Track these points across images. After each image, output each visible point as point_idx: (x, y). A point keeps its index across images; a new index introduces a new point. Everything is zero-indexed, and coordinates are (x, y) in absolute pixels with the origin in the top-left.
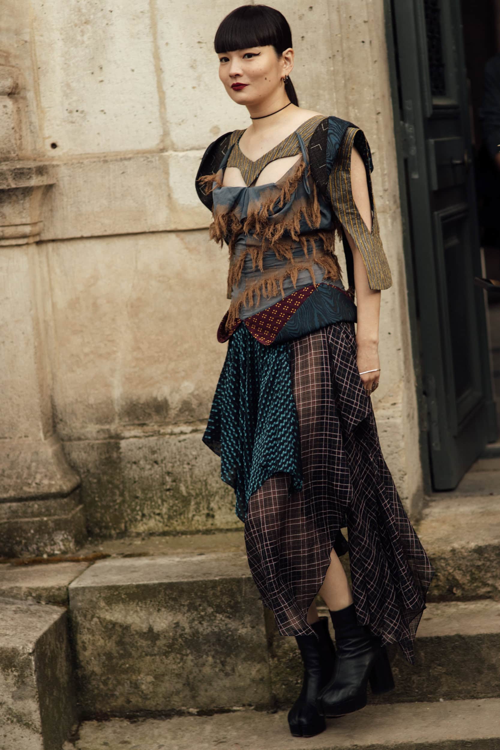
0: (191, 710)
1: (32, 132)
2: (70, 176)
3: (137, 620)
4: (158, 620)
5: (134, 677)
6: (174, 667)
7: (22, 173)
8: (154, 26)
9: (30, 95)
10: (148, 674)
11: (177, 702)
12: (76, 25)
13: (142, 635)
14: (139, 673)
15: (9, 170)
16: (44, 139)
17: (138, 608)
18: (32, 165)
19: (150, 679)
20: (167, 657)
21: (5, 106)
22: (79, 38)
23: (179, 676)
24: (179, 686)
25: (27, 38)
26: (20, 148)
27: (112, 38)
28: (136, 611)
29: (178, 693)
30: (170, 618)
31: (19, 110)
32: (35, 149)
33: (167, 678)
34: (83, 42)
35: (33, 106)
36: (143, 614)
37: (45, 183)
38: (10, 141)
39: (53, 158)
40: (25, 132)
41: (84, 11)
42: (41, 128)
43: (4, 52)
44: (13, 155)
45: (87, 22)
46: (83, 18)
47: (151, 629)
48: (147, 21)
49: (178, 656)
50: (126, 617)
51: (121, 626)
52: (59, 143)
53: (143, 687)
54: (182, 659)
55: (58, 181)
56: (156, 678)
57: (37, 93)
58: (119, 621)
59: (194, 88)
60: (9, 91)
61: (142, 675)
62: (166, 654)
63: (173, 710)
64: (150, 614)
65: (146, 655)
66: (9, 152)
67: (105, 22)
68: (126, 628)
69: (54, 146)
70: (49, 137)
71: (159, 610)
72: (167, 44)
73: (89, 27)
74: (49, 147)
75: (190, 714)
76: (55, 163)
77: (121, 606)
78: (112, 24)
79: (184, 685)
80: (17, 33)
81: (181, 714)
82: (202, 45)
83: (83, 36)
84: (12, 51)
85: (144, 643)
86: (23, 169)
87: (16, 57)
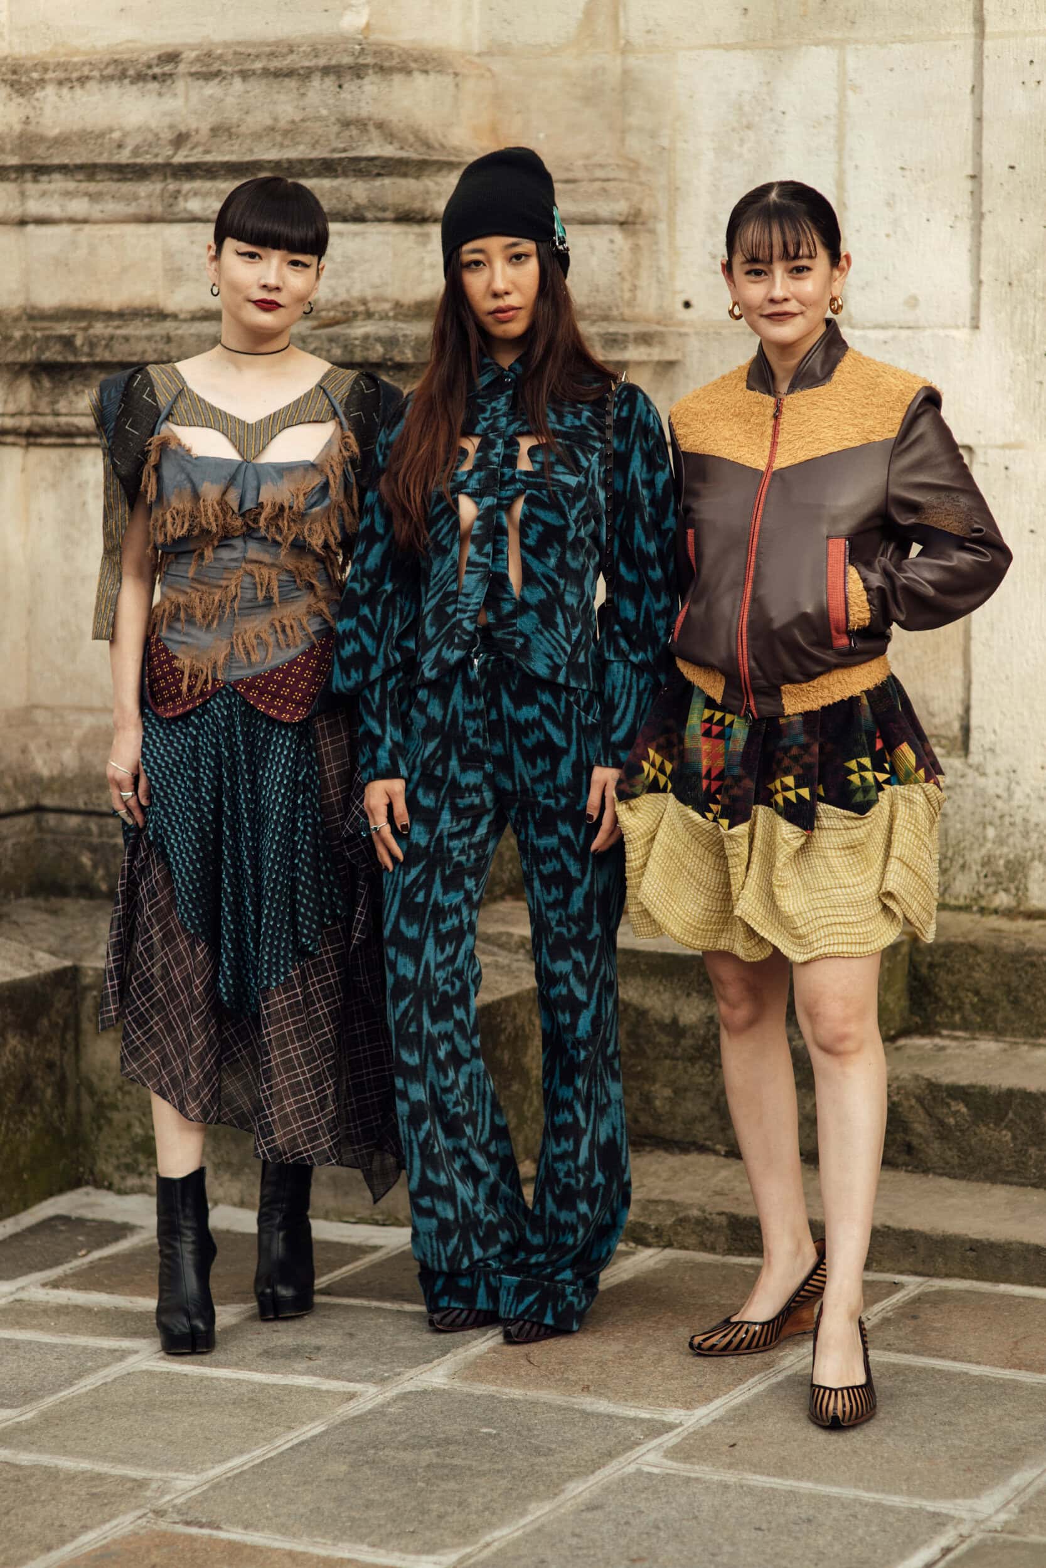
0: (718, 1147)
1: (659, 282)
2: (701, 351)
3: (658, 1005)
4: (686, 1009)
5: (646, 1087)
6: (702, 1080)
7: (615, 341)
8: (840, 139)
9: (662, 227)
10: (665, 1086)
11: (699, 1131)
12: (733, 130)
13: (662, 1026)
14: (654, 1081)
15: (599, 335)
16: (675, 293)
17: (661, 988)
18: (631, 329)
19: (667, 1092)
20: (693, 1065)
21: (612, 241)
22: (736, 148)
23: (706, 1094)
24: (706, 1109)
25: (665, 142)
26: (631, 303)
27: (781, 152)
28: (658, 992)
29: (703, 1119)
30: (702, 1009)
31: (636, 249)
32: (661, 307)
33: (690, 1094)
34: (740, 156)
35: (664, 245)
36: (666, 996)
37: (656, 358)
38: (613, 292)
39: (682, 323)
40: (644, 280)
41: (747, 109)
42: (672, 277)
43: (633, 161)
44: (615, 313)
45: (749, 127)
46: (744, 121)
47: (675, 1021)
48: (832, 131)
49: (709, 1065)
50: (643, 997)
51: (636, 1009)
52: (694, 302)
53: (658, 1103)
54: (712, 1071)
55: (684, 356)
56: (675, 1092)
57: (672, 226)
58: (634, 1001)
59: (888, 236)
60: (622, 219)
61: (657, 1086)
62: (692, 1060)
63: (694, 1143)
64: (676, 998)
65: (666, 1057)
66: (610, 308)
67: (774, 127)
68: (642, 1013)
69: (687, 305)
70: (682, 292)
71: (688, 995)
72: (856, 167)
73: (751, 133)
74: (679, 306)
75: (716, 1153)
76: (683, 330)
77: (639, 981)
78: (783, 132)
79: (712, 1109)
80: (653, 135)
81: (702, 1149)
82: (907, 173)
83: (741, 146)
84: (645, 161)
85: (663, 1039)
86: (616, 334)
87: (649, 170)
